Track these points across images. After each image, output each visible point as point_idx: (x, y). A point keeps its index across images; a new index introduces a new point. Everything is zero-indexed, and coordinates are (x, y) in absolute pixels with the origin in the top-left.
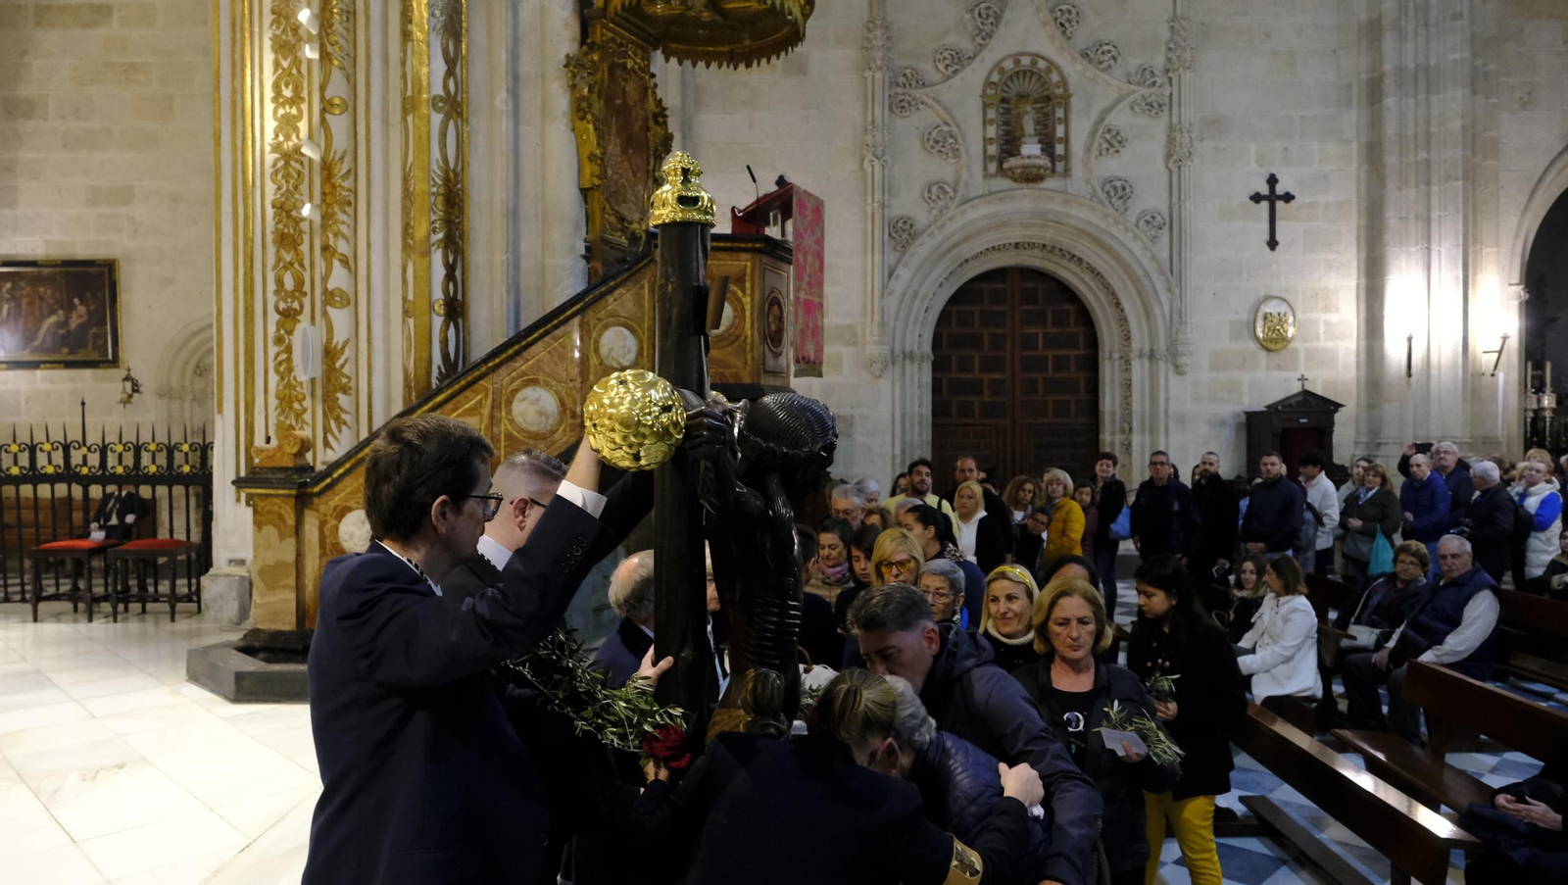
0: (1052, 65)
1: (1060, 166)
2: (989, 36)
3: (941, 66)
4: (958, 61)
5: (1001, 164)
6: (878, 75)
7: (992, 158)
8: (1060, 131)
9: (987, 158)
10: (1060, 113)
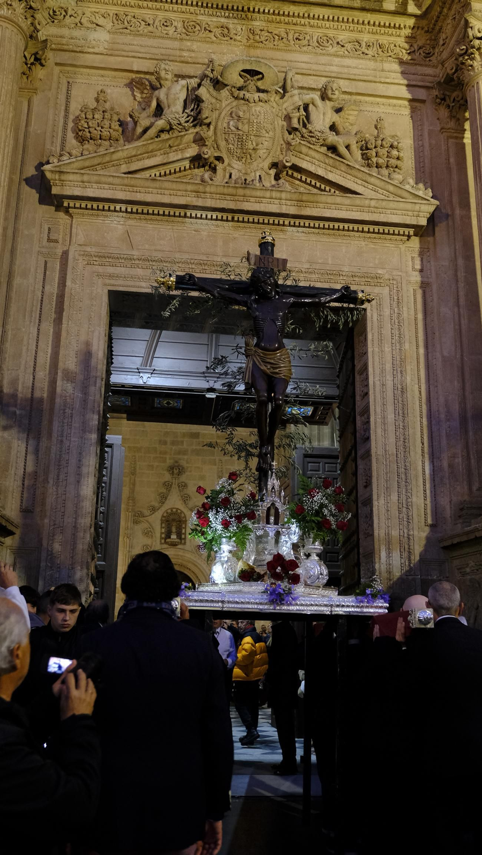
0: (182, 512)
1: (183, 541)
2: (164, 503)
3: (149, 511)
4: (154, 510)
5: (165, 540)
6: (130, 514)
7: (163, 538)
8: (183, 531)
9: (161, 538)
10: (184, 526)
